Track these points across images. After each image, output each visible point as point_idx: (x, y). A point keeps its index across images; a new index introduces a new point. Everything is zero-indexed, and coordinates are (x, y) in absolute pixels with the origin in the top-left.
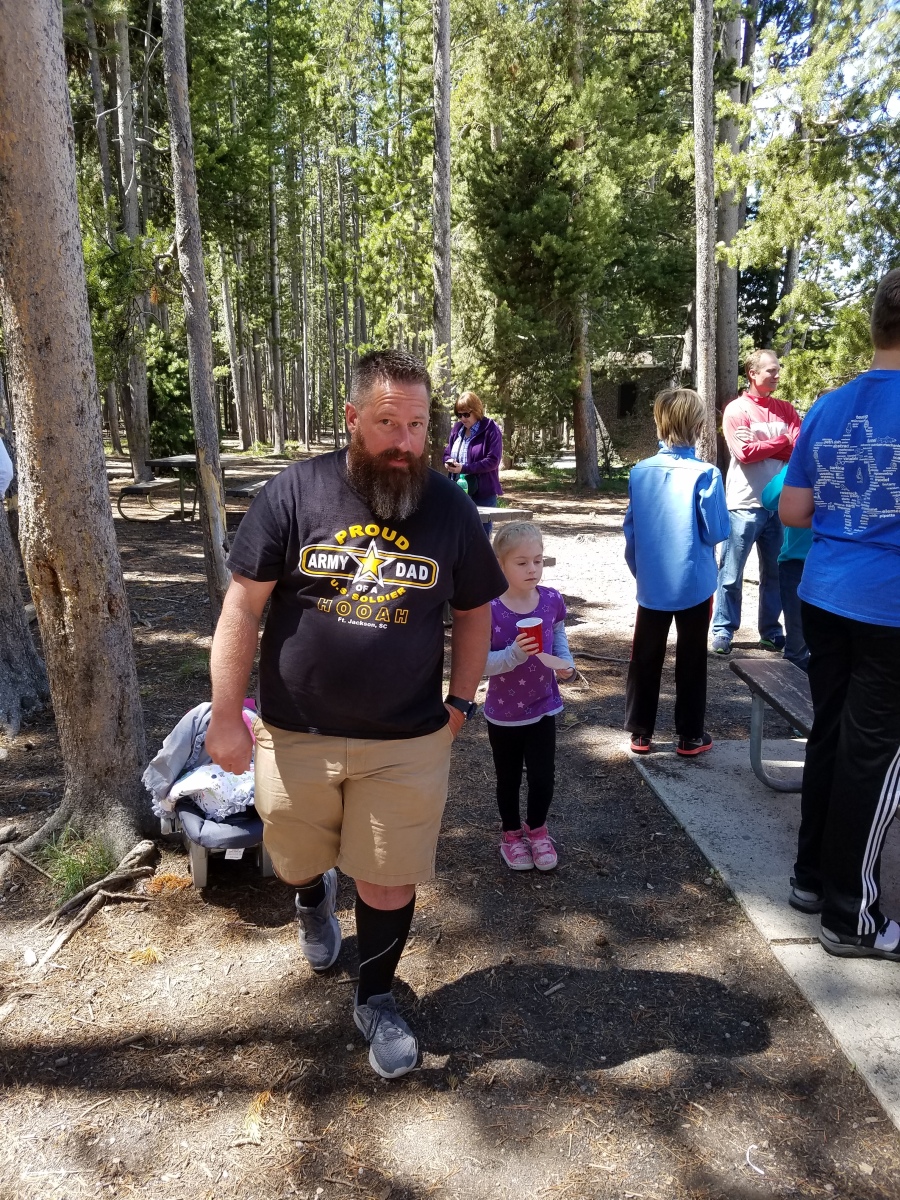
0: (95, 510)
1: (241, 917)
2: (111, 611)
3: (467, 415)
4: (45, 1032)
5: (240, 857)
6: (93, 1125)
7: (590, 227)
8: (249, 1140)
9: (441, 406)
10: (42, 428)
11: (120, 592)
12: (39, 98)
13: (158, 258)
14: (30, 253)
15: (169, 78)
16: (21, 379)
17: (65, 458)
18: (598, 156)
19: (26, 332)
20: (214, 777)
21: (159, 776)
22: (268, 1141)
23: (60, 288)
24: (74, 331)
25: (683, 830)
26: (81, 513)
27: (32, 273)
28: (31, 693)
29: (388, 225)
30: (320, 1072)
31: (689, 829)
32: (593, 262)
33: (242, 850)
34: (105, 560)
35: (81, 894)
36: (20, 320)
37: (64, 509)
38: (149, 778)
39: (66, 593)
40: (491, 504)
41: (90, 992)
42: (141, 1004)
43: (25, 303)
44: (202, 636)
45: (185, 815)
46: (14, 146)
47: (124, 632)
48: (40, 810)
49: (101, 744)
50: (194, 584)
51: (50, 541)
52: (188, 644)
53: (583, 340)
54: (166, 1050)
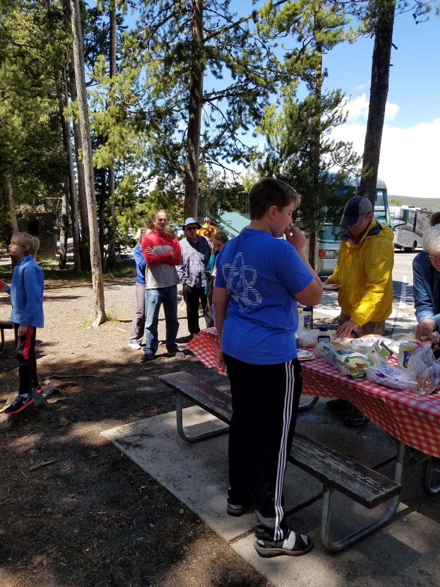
7: (11, 141)
18: (12, 104)
25: (156, 481)
31: (159, 480)
32: (13, 158)
53: (11, 198)
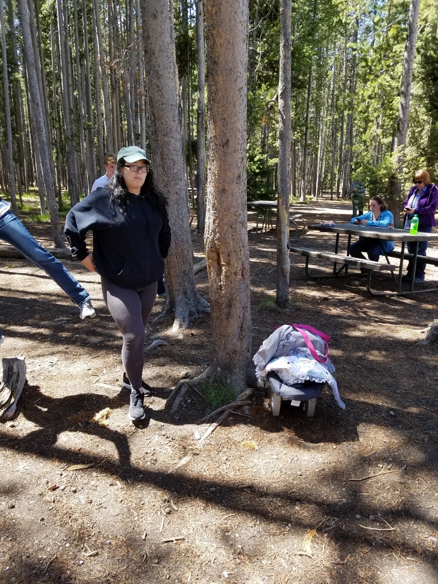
0: (240, 225)
1: (296, 435)
2: (243, 275)
3: (420, 182)
4: (205, 473)
5: (298, 405)
6: (228, 525)
8: (306, 553)
9: (397, 178)
10: (220, 185)
11: (247, 266)
12: (235, 20)
13: (268, 102)
14: (223, 99)
15: (283, 10)
16: (213, 161)
17: (229, 199)
19: (218, 138)
20: (289, 363)
21: (261, 359)
22: (315, 557)
23: (236, 115)
24: (239, 137)
26: (234, 226)
27: (224, 108)
28: (194, 309)
29: (376, 83)
30: (342, 526)
33: (300, 402)
34: (243, 250)
35: (219, 410)
36: (216, 132)
37: (227, 224)
38: (256, 359)
39: (223, 265)
40: (429, 231)
41: (225, 458)
42: (248, 469)
43: (219, 123)
44: (269, 289)
45: (272, 380)
46: (221, 45)
47: (248, 286)
48: (198, 365)
49: (232, 339)
50: (264, 263)
51: (219, 239)
52: (262, 293)
54: (262, 496)
